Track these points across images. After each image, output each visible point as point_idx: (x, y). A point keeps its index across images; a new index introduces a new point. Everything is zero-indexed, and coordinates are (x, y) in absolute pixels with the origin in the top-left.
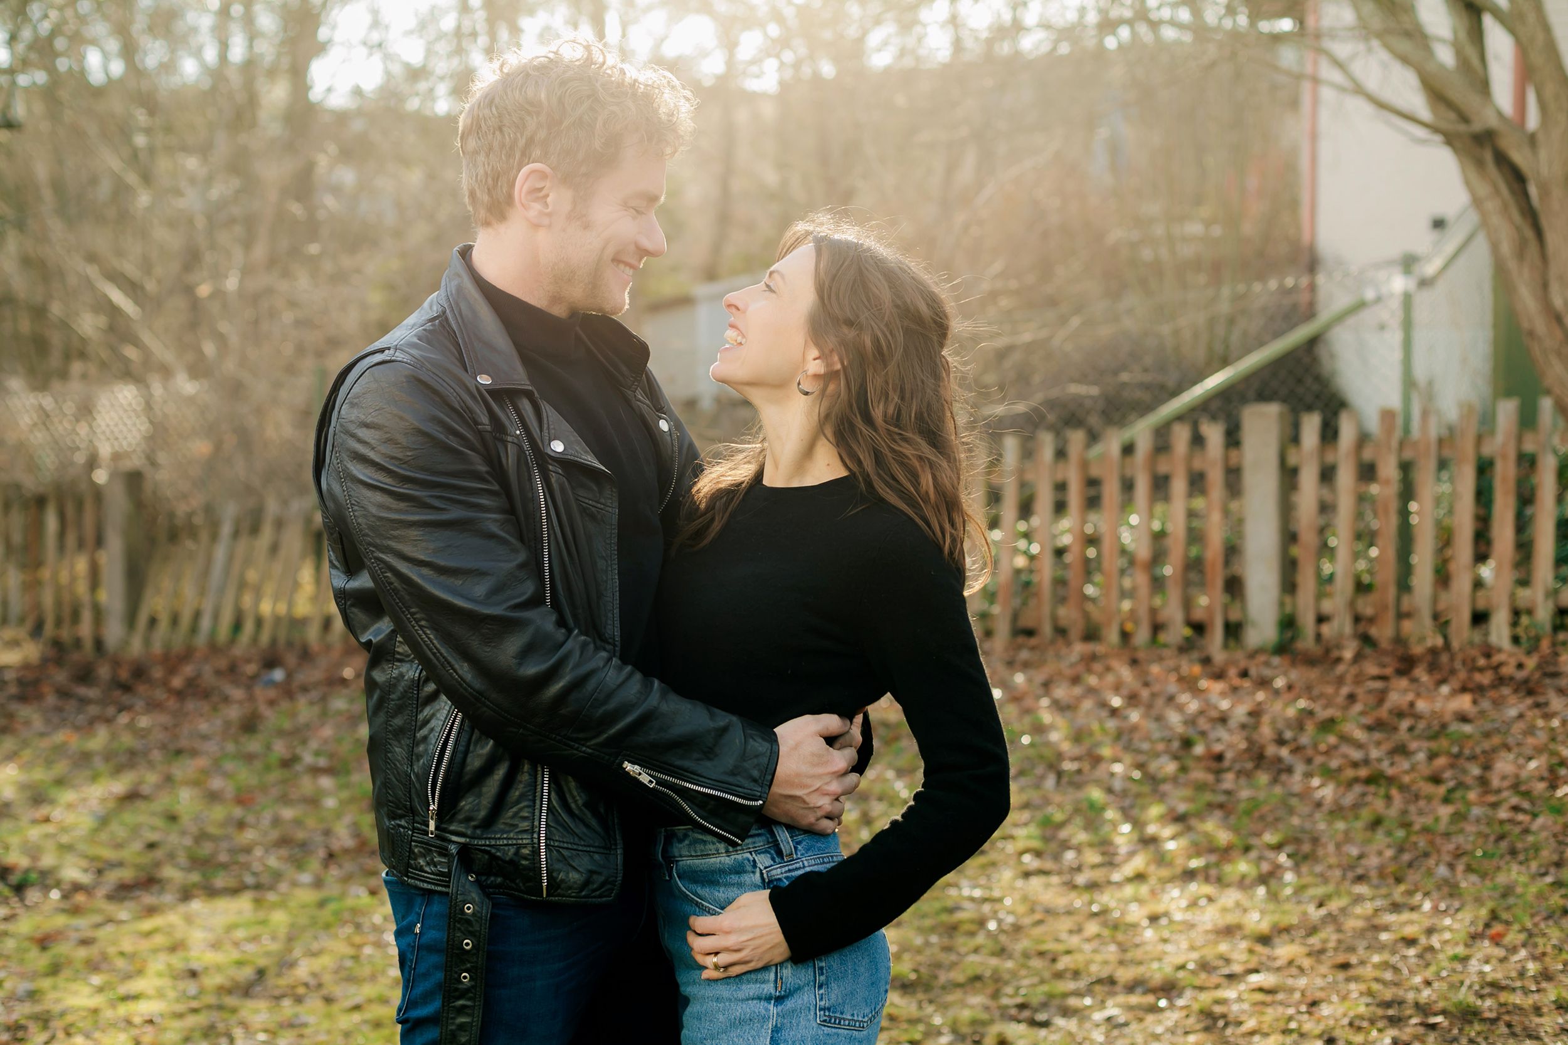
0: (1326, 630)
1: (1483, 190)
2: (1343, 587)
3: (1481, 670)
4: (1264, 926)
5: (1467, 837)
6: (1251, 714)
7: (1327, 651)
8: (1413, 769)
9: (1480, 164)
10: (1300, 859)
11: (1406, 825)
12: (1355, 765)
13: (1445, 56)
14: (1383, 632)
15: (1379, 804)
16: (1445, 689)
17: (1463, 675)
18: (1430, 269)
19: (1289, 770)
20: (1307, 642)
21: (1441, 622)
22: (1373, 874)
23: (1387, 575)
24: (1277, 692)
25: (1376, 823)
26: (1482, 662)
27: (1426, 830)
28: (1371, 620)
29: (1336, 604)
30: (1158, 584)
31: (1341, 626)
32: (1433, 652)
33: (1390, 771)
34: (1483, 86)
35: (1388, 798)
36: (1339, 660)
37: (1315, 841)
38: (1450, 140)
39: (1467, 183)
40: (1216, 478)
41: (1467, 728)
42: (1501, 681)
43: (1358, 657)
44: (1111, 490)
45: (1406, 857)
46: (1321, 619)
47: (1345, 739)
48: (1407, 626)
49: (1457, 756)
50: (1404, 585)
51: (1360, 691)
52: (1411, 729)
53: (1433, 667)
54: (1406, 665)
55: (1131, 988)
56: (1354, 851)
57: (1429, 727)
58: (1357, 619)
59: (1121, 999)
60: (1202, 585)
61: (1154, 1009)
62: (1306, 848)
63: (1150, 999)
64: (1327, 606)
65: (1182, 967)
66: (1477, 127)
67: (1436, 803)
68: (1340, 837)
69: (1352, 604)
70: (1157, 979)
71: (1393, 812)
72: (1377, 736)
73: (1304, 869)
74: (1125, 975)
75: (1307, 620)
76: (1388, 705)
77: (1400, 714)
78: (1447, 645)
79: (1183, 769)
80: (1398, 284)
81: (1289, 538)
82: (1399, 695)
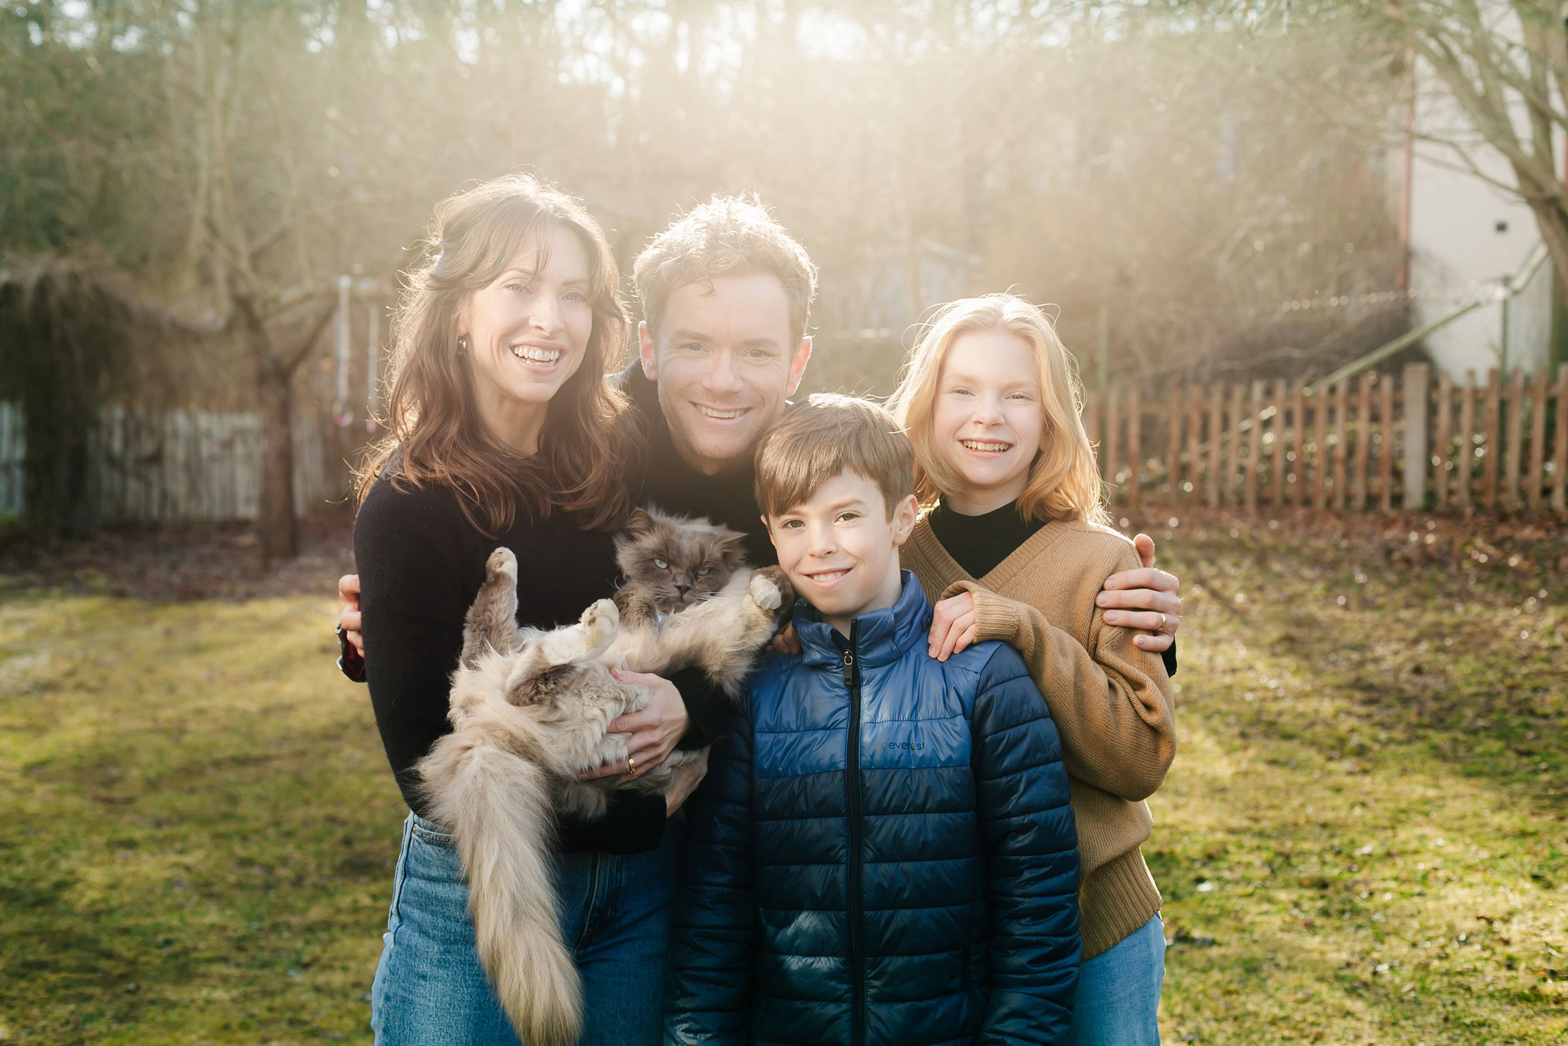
0: (1455, 500)
1: (1550, 232)
2: (1464, 472)
3: (1549, 520)
7: (1455, 511)
9: (1548, 217)
13: (1528, 149)
14: (1489, 500)
16: (1529, 529)
17: (1537, 521)
18: (1518, 284)
20: (1441, 506)
21: (1523, 494)
23: (1491, 467)
26: (1549, 515)
28: (1481, 493)
29: (1460, 483)
30: (1350, 473)
31: (1462, 497)
32: (1519, 510)
34: (1550, 169)
36: (1462, 516)
38: (1531, 202)
39: (1541, 228)
40: (1386, 411)
42: (1560, 524)
43: (1475, 515)
44: (1321, 415)
46: (1451, 493)
48: (1503, 496)
50: (1501, 472)
53: (1520, 518)
54: (1503, 518)
58: (1473, 493)
60: (1377, 473)
64: (1454, 485)
66: (1548, 194)
69: (1469, 485)
75: (1442, 493)
78: (1527, 507)
80: (1500, 293)
81: (1431, 446)
82: (1503, 530)
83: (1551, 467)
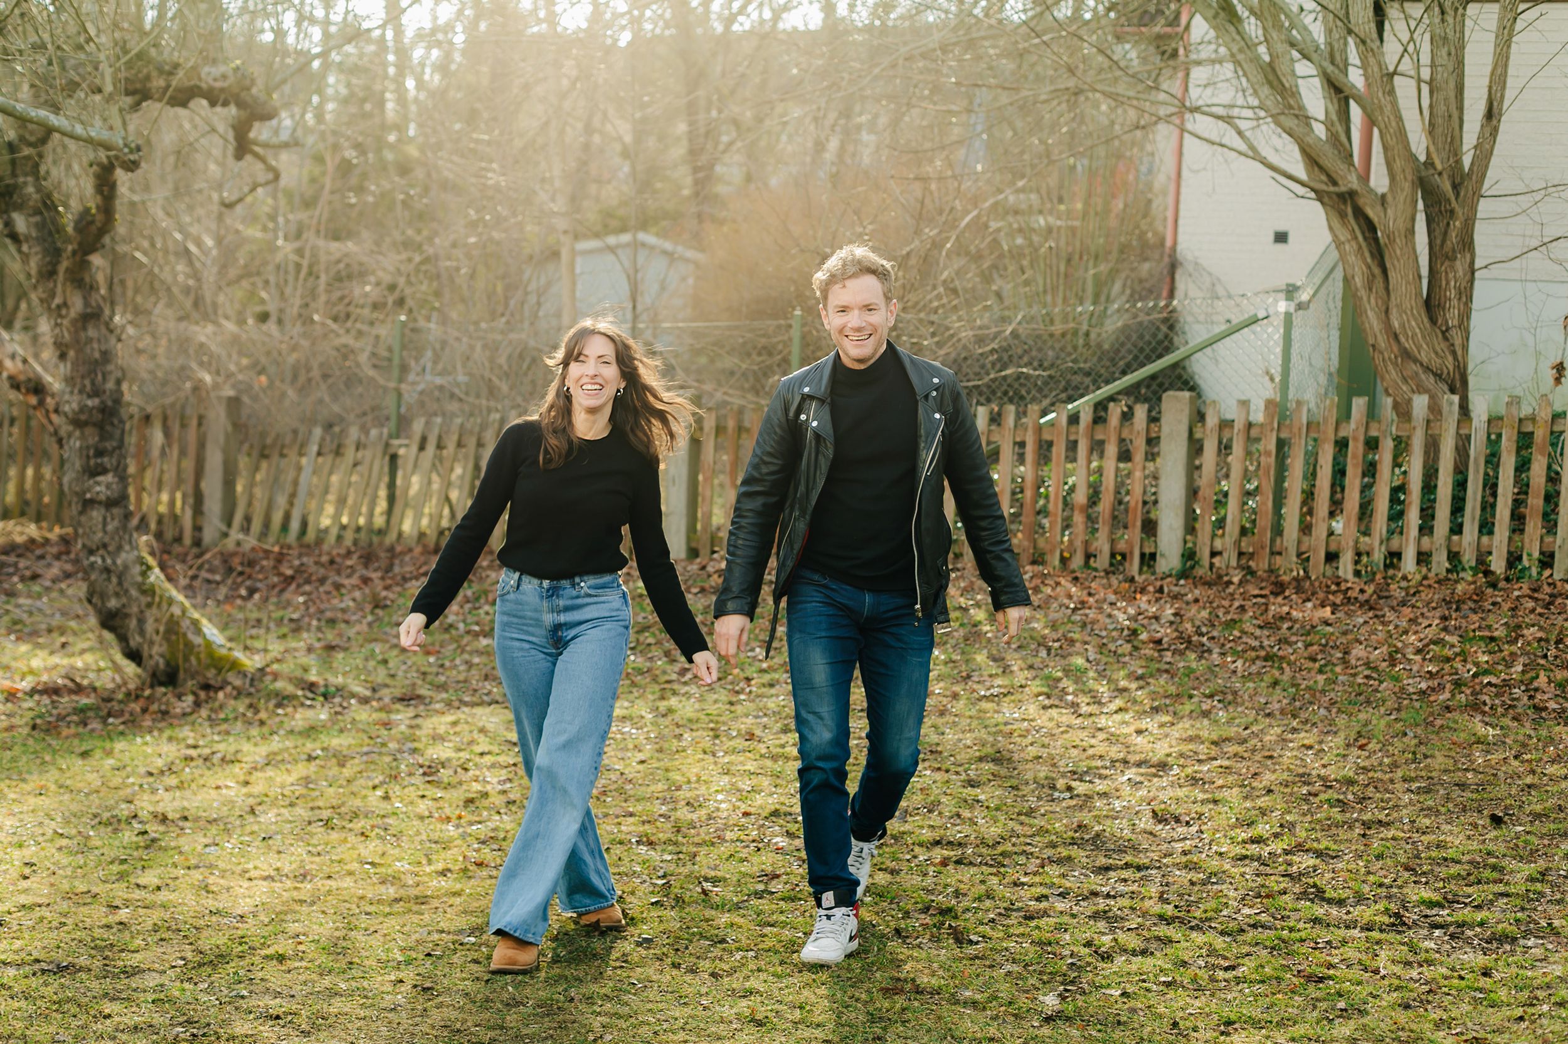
0: (1219, 562)
1: (1342, 233)
2: (1232, 529)
3: (1334, 593)
4: (1214, 737)
5: (1338, 693)
6: (1176, 615)
7: (1220, 577)
8: (1295, 651)
9: (1342, 215)
10: (1226, 704)
11: (1296, 685)
12: (1253, 649)
14: (1261, 565)
15: (1276, 673)
16: (1309, 605)
17: (1321, 595)
18: (1305, 295)
19: (1209, 651)
20: (1203, 570)
21: (1303, 559)
22: (1277, 713)
23: (1265, 522)
24: (1188, 603)
25: (1275, 683)
26: (1333, 587)
27: (1308, 688)
28: (1251, 556)
29: (1226, 542)
31: (1228, 559)
32: (1296, 579)
33: (1281, 653)
35: (1281, 669)
36: (1230, 583)
37: (1235, 693)
38: (1322, 198)
39: (1331, 228)
40: (1139, 446)
41: (1330, 629)
42: (1348, 600)
43: (1243, 582)
45: (1297, 704)
46: (1214, 554)
47: (1243, 632)
48: (1278, 560)
49: (1325, 646)
50: (1277, 529)
51: (1248, 604)
52: (1289, 629)
53: (1299, 590)
54: (1280, 588)
55: (1139, 764)
56: (1263, 701)
57: (1303, 627)
58: (1241, 554)
59: (1134, 770)
61: (1155, 775)
62: (1230, 697)
63: (1153, 770)
64: (1219, 544)
65: (1168, 755)
67: (1313, 673)
68: (1251, 691)
69: (1237, 543)
70: (1155, 760)
71: (1286, 677)
72: (1266, 632)
73: (1231, 709)
74: (1132, 758)
75: (1204, 554)
76: (1271, 614)
77: (1282, 618)
78: (1307, 577)
79: (1136, 648)
80: (1282, 306)
81: (1193, 493)
82: (1277, 607)
83: (1338, 525)
